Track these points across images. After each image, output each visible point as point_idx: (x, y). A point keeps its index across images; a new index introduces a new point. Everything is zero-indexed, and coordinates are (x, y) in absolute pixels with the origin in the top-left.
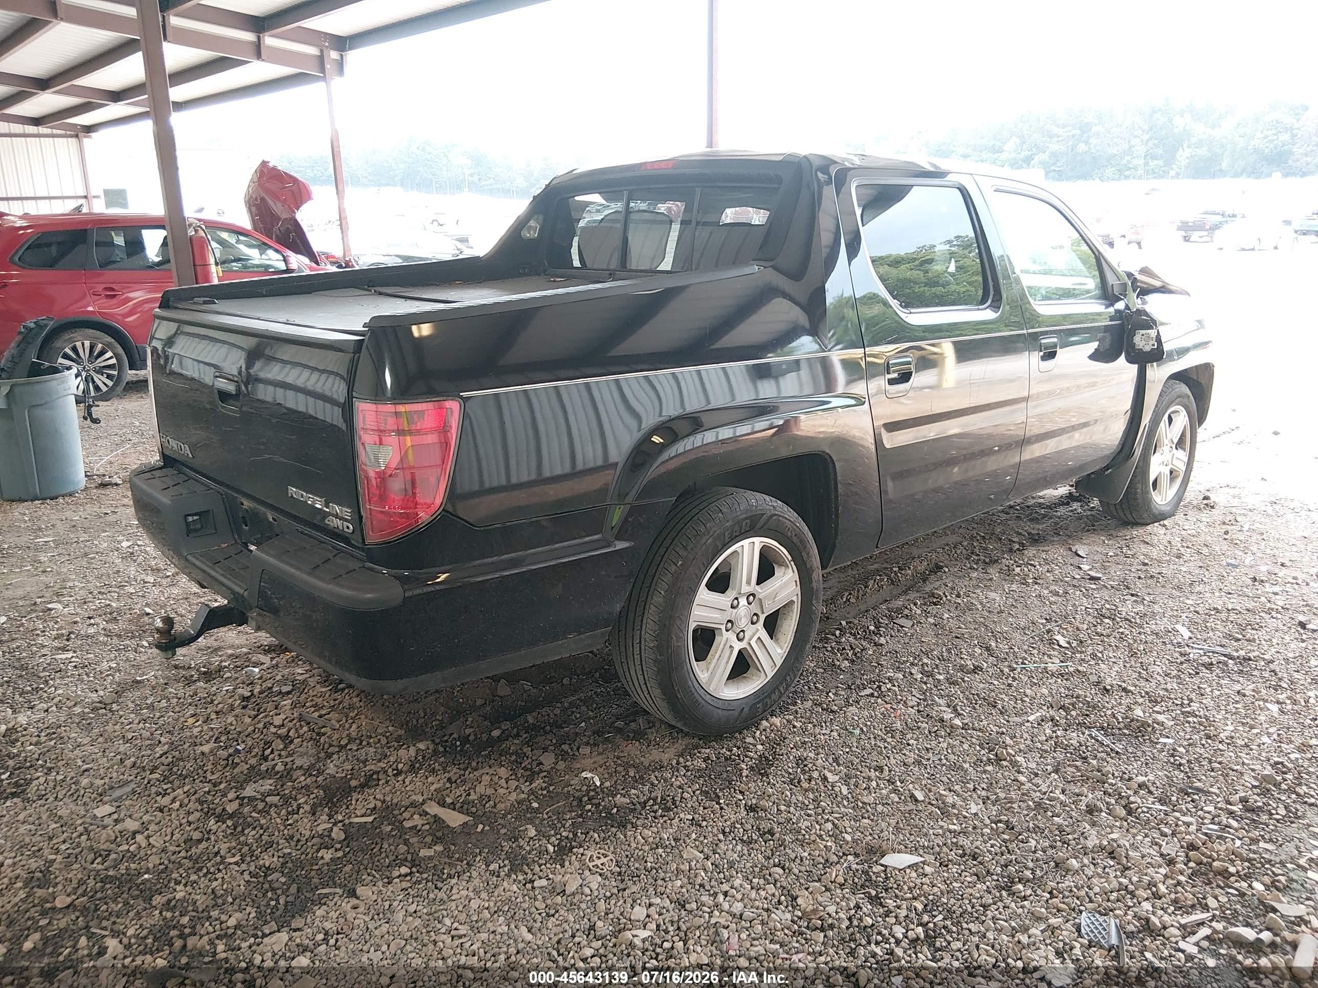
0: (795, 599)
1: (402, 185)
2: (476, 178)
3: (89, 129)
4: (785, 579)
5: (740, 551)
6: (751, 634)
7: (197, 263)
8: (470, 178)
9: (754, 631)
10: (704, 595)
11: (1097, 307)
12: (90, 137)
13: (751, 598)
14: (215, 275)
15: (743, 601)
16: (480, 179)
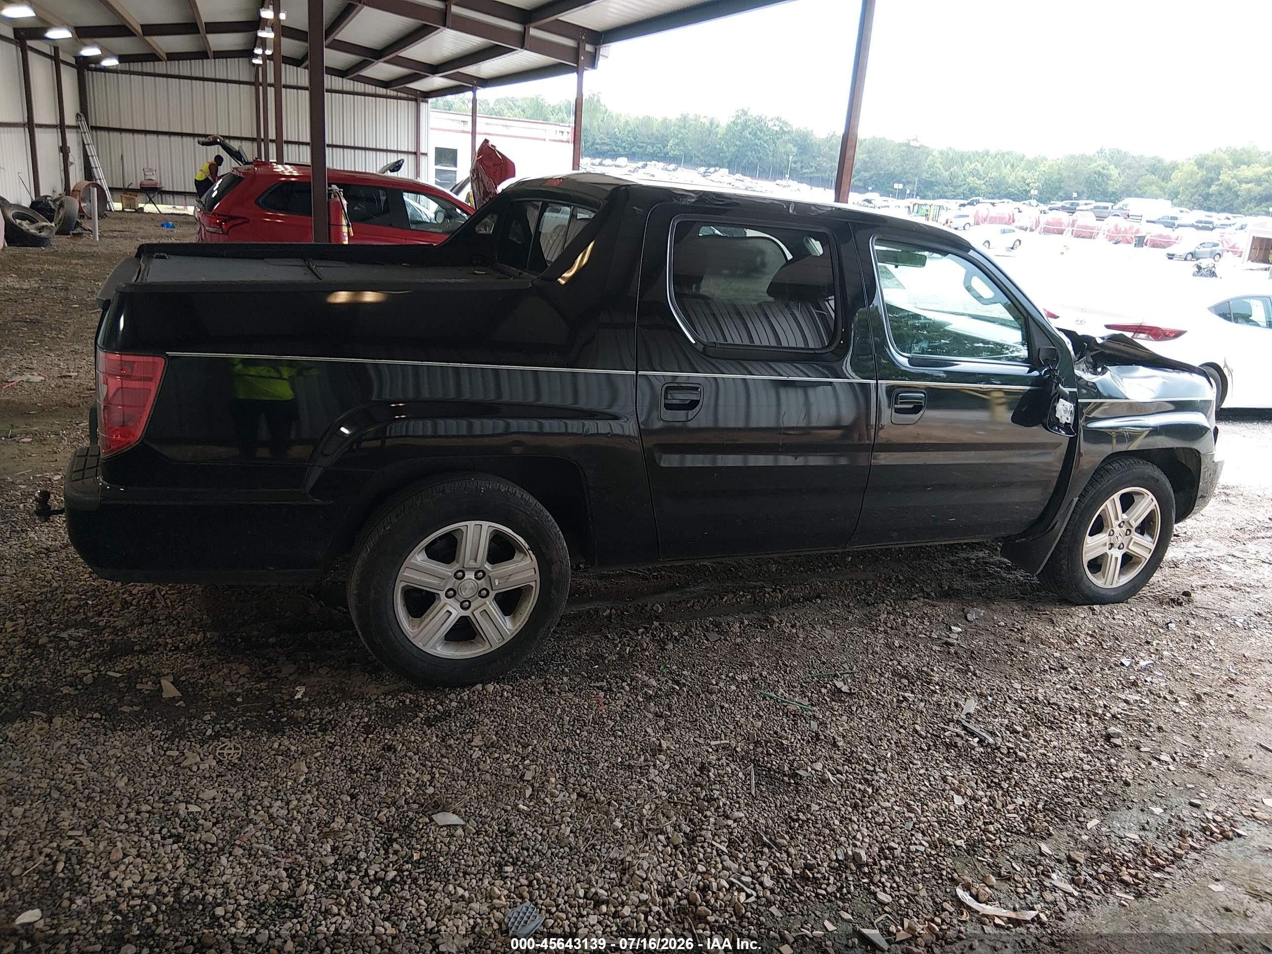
0: (533, 584)
1: (728, 167)
2: (799, 165)
3: (427, 95)
4: (523, 563)
5: (464, 529)
6: (477, 605)
7: (332, 223)
8: (793, 165)
9: (481, 603)
10: (419, 557)
11: (1022, 370)
12: (427, 102)
13: (481, 574)
14: (346, 234)
15: (470, 575)
16: (802, 167)
